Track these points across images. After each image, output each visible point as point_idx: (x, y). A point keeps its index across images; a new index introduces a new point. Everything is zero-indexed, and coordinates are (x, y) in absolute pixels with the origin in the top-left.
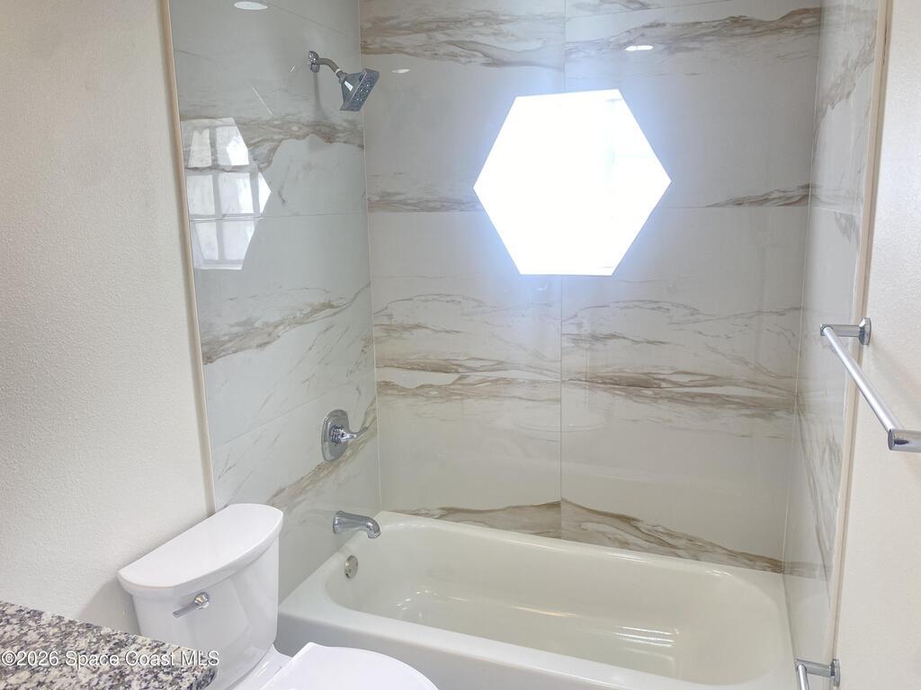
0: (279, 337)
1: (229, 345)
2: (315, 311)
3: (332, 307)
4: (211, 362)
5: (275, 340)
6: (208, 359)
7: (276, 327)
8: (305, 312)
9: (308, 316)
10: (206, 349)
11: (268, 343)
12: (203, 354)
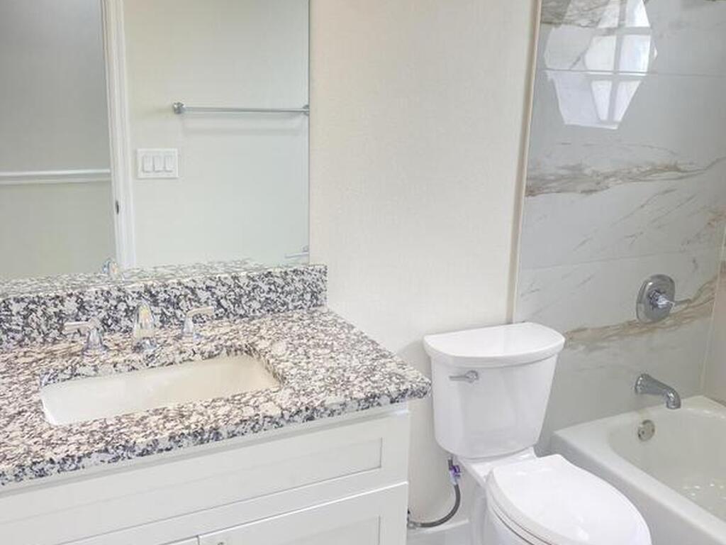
0: (608, 188)
1: (554, 184)
2: (655, 170)
3: (678, 170)
4: (533, 196)
5: (602, 189)
6: (531, 192)
7: (607, 177)
8: (643, 170)
9: (646, 174)
10: (530, 183)
11: (596, 191)
12: (527, 187)
